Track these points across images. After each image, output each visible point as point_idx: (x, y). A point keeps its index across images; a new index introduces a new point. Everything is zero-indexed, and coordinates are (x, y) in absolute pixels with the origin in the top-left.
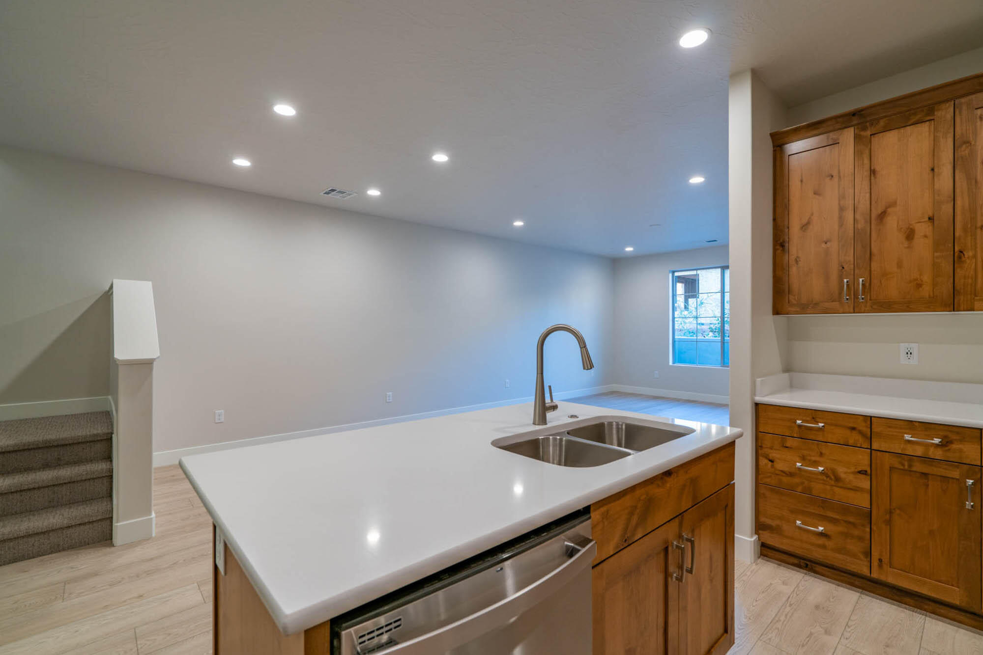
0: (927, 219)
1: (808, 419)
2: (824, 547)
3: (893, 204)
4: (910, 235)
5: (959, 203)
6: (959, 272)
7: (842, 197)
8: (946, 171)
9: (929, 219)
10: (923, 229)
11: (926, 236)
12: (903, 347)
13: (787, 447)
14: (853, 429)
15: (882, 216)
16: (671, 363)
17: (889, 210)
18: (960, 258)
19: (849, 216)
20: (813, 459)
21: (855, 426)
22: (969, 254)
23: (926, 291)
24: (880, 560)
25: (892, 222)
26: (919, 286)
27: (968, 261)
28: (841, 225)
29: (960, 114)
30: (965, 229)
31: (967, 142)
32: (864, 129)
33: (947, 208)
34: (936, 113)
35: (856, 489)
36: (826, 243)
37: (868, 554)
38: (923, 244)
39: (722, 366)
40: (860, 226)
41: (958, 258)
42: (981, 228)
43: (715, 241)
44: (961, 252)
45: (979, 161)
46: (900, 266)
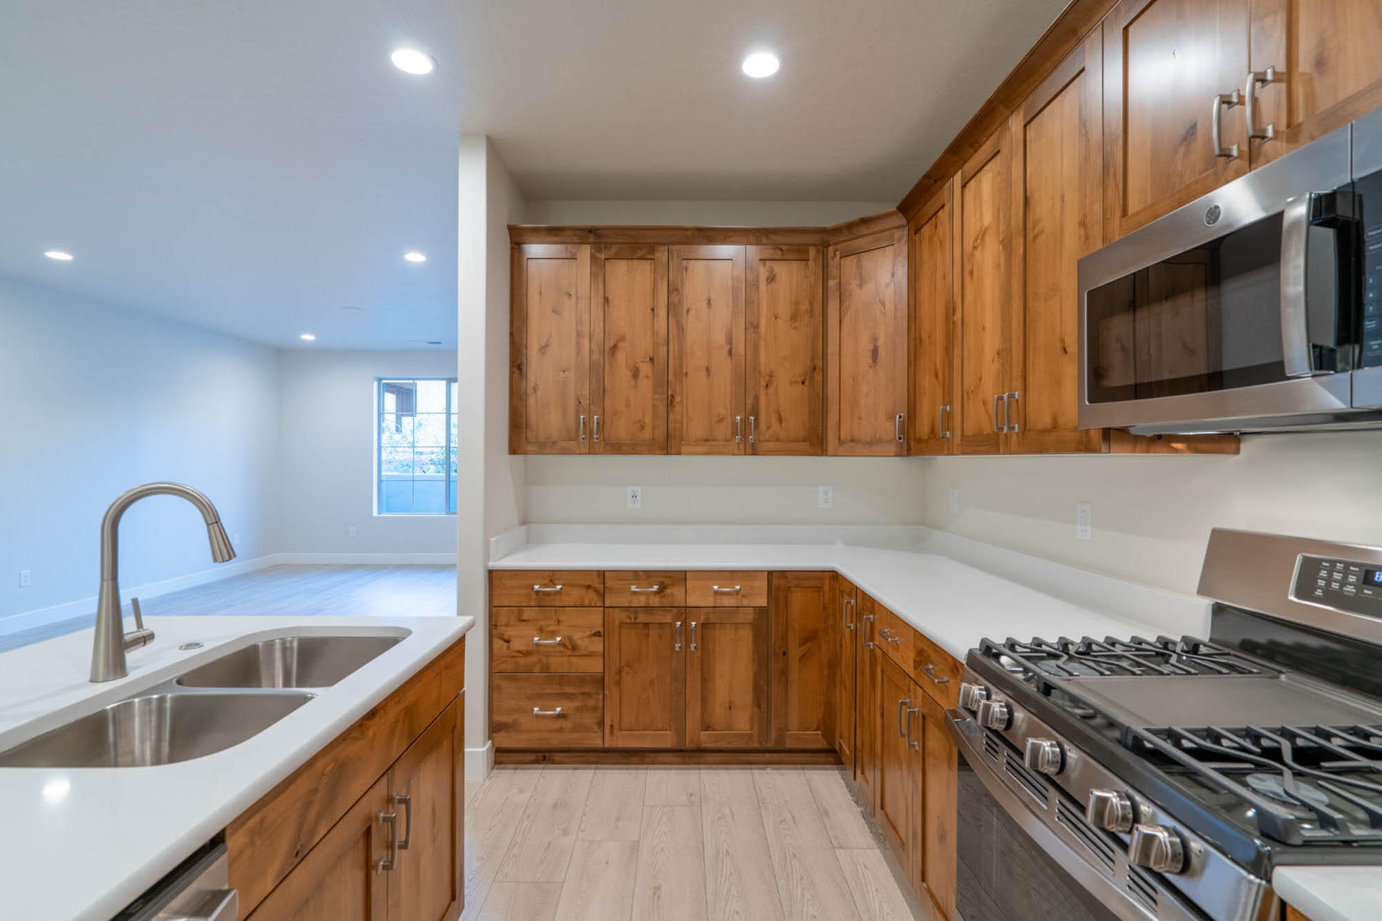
0: (648, 359)
1: (546, 582)
2: (561, 730)
3: (622, 339)
4: (636, 374)
5: (671, 347)
6: (671, 417)
7: (579, 321)
8: (662, 312)
9: (650, 359)
10: (645, 369)
11: (647, 377)
12: (630, 489)
13: (524, 621)
14: (589, 587)
15: (614, 349)
16: (375, 514)
17: (620, 345)
18: (672, 402)
19: (586, 342)
20: (551, 628)
21: (590, 583)
22: (678, 399)
23: (647, 434)
24: (612, 726)
25: (621, 356)
26: (642, 427)
27: (677, 407)
28: (579, 352)
29: (672, 259)
30: (675, 375)
31: (677, 290)
32: (599, 250)
33: (663, 350)
34: (655, 253)
35: (591, 655)
36: (564, 372)
37: (601, 723)
38: (645, 384)
39: (447, 514)
40: (595, 357)
41: (670, 402)
42: (686, 374)
43: (439, 343)
44: (672, 396)
45: (685, 310)
46: (628, 406)
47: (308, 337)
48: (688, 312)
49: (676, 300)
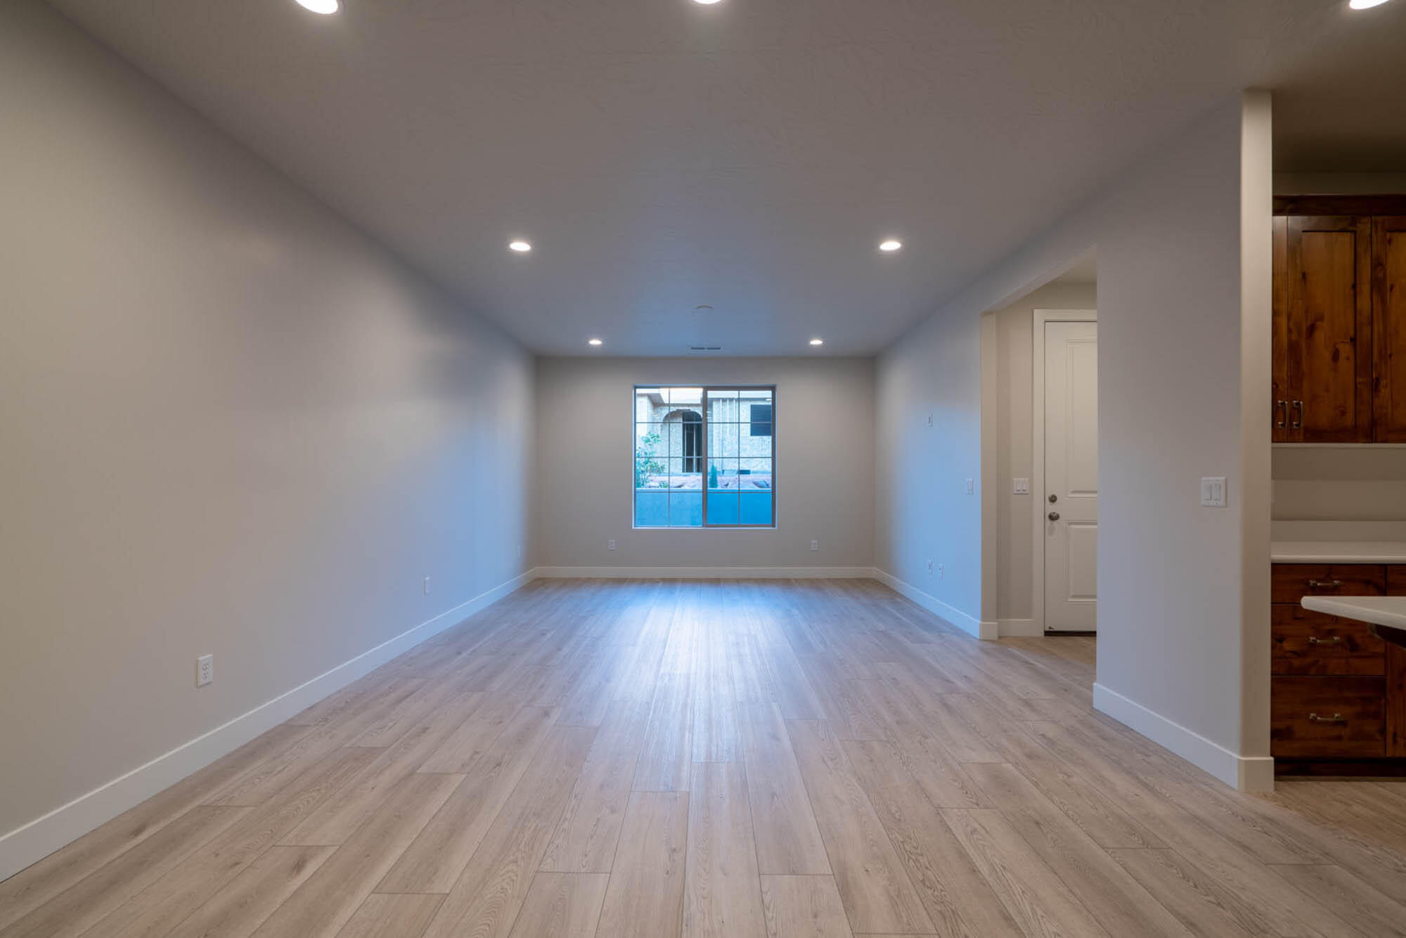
0: (1349, 341)
2: (1339, 738)
3: (1321, 318)
4: (1335, 356)
5: (1376, 328)
6: (1376, 402)
8: (1365, 288)
9: (1351, 340)
10: (1346, 350)
11: (1348, 359)
13: (1299, 619)
15: (1312, 329)
16: (633, 526)
17: (1319, 323)
18: (1377, 386)
20: (1328, 627)
21: (1371, 578)
22: (1383, 382)
23: (1349, 420)
24: (1395, 734)
25: (1320, 336)
26: (1343, 413)
27: (1383, 391)
29: (1376, 232)
30: (1380, 355)
31: (1381, 264)
33: (1366, 330)
34: (1358, 225)
35: (1372, 656)
37: (1383, 731)
38: (1346, 366)
39: (703, 526)
40: (1294, 337)
41: (1375, 386)
42: (1391, 356)
43: (719, 349)
44: (1378, 379)
45: (1388, 286)
46: (1327, 391)
47: (595, 342)
48: (1391, 289)
49: (1381, 275)
